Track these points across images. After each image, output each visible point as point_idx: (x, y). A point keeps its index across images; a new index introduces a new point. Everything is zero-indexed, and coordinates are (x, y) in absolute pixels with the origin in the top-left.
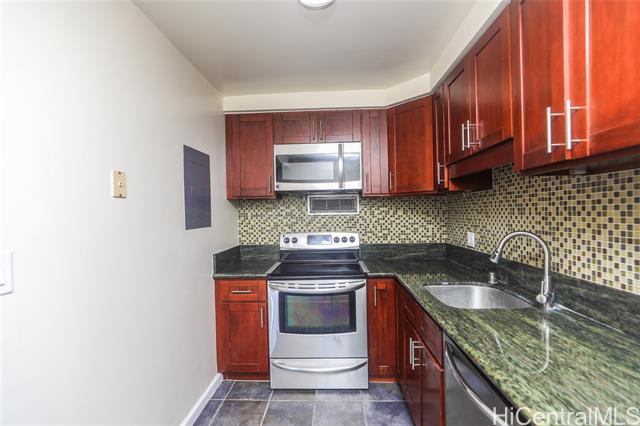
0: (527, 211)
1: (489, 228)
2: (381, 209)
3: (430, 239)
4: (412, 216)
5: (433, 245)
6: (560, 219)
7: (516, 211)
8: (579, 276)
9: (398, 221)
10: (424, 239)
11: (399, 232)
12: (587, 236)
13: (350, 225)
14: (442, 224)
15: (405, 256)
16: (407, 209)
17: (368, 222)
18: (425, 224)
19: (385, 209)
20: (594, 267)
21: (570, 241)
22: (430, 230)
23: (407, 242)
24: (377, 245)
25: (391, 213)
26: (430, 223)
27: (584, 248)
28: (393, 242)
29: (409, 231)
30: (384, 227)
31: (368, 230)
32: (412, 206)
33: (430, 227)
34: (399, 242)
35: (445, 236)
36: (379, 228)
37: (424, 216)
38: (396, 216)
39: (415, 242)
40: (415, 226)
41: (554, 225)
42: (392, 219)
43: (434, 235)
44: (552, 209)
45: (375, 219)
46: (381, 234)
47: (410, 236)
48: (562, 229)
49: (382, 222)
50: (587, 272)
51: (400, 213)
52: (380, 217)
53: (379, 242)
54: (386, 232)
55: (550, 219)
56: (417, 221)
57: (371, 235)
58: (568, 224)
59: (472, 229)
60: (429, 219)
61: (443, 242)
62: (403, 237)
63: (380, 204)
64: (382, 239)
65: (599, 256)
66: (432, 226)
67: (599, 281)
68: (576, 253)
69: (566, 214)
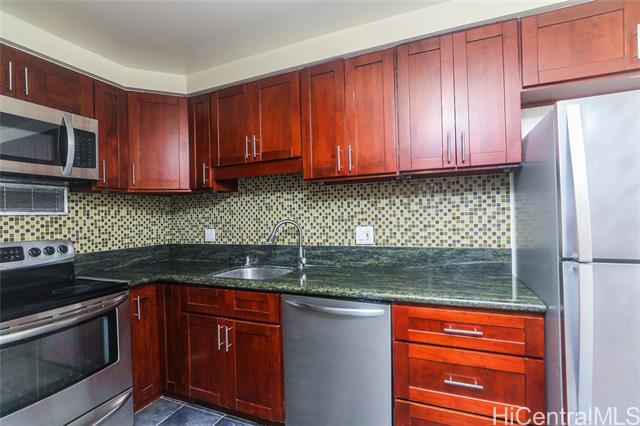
0: (274, 207)
1: (233, 223)
2: (101, 208)
3: (155, 241)
4: (136, 217)
5: (158, 247)
6: (301, 212)
7: (264, 208)
8: (315, 244)
9: (121, 223)
10: (148, 242)
11: (122, 235)
12: (320, 220)
13: (51, 230)
14: (166, 225)
15: (129, 263)
16: (131, 209)
17: (81, 223)
18: (150, 225)
19: (104, 208)
20: (324, 237)
21: (309, 224)
22: (155, 231)
23: (131, 246)
24: (93, 254)
25: (112, 213)
26: (154, 224)
27: (318, 227)
28: (115, 248)
29: (132, 234)
30: (103, 230)
31: (81, 235)
32: (136, 206)
33: (154, 228)
34: (123, 247)
35: (168, 237)
36: (96, 232)
37: (148, 217)
38: (119, 217)
39: (140, 246)
40: (141, 228)
41: (297, 215)
42: (114, 220)
43: (158, 236)
44: (296, 206)
45: (91, 221)
46: (98, 240)
47: (134, 240)
48: (303, 218)
49: (101, 224)
50: (320, 241)
51: (123, 212)
52: (97, 218)
53: (97, 250)
54: (106, 236)
55: (294, 212)
56: (142, 223)
57: (83, 241)
58: (307, 215)
59: (212, 226)
60: (153, 220)
61: (167, 243)
62: (127, 241)
63: (97, 201)
64: (100, 246)
65: (327, 231)
66: (157, 227)
67: (327, 244)
68: (313, 231)
69: (305, 208)
